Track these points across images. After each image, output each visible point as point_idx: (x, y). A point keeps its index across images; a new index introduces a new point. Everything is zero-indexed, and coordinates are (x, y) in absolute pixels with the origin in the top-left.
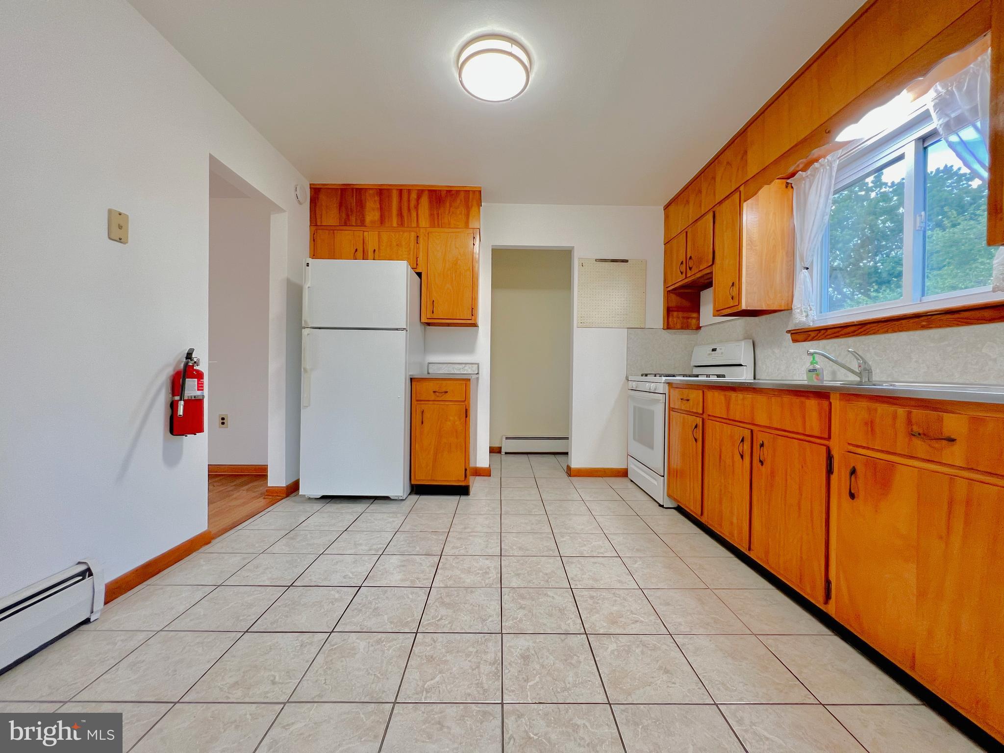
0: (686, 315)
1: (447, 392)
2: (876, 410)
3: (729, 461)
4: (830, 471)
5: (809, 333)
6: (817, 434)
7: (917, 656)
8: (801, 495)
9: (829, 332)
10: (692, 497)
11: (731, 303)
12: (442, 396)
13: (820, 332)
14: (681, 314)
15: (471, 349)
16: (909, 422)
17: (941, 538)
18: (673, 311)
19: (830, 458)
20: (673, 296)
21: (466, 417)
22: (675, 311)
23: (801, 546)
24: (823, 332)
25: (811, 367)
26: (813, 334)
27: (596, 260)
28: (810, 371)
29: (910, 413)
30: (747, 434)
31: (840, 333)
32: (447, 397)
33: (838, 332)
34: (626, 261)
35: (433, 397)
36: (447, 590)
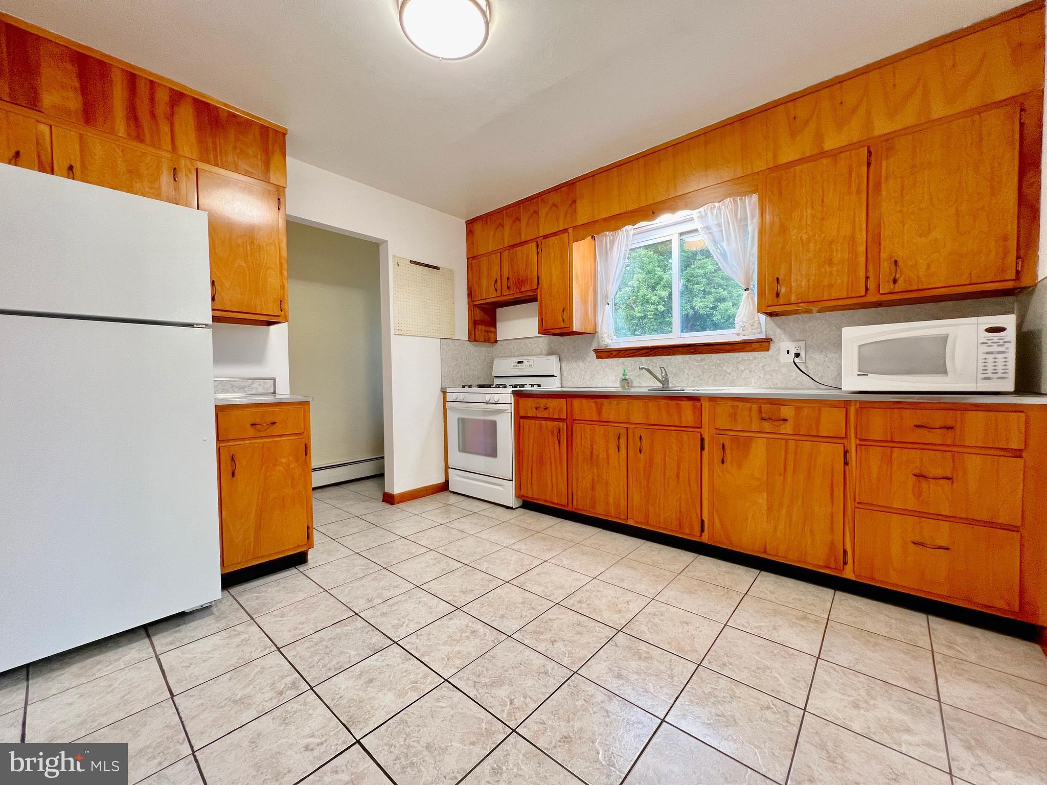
0: (487, 328)
1: (274, 423)
2: (738, 406)
3: (603, 455)
4: (702, 448)
5: (612, 352)
6: (691, 424)
7: (768, 545)
8: (680, 468)
10: (555, 492)
11: (562, 325)
12: (266, 430)
13: (620, 352)
14: (483, 328)
15: (258, 357)
16: (760, 412)
17: (780, 474)
18: (478, 324)
19: (702, 440)
20: (478, 311)
21: (306, 454)
22: (479, 324)
23: (680, 504)
24: (623, 352)
25: (623, 378)
26: (615, 353)
27: (411, 262)
28: (623, 380)
29: (760, 407)
30: (623, 431)
32: (276, 430)
33: (635, 353)
34: (436, 268)
35: (251, 432)
36: (468, 672)
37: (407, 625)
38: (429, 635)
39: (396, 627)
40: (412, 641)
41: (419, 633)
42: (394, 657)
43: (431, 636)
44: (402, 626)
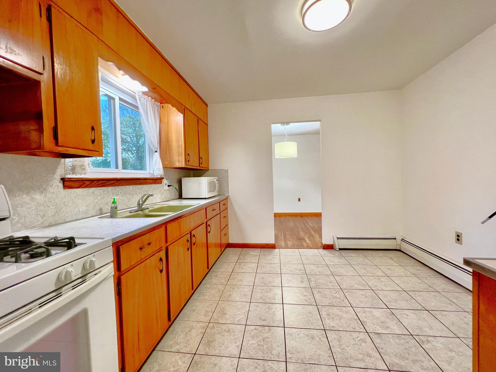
5: (84, 182)
9: (100, 182)
11: (91, 147)
13: (93, 182)
24: (95, 182)
26: (87, 183)
31: (106, 184)
33: (105, 183)
36: (343, 305)
37: (358, 338)
38: (349, 326)
39: (364, 341)
40: (358, 328)
41: (353, 330)
42: (369, 326)
43: (348, 325)
44: (361, 340)
